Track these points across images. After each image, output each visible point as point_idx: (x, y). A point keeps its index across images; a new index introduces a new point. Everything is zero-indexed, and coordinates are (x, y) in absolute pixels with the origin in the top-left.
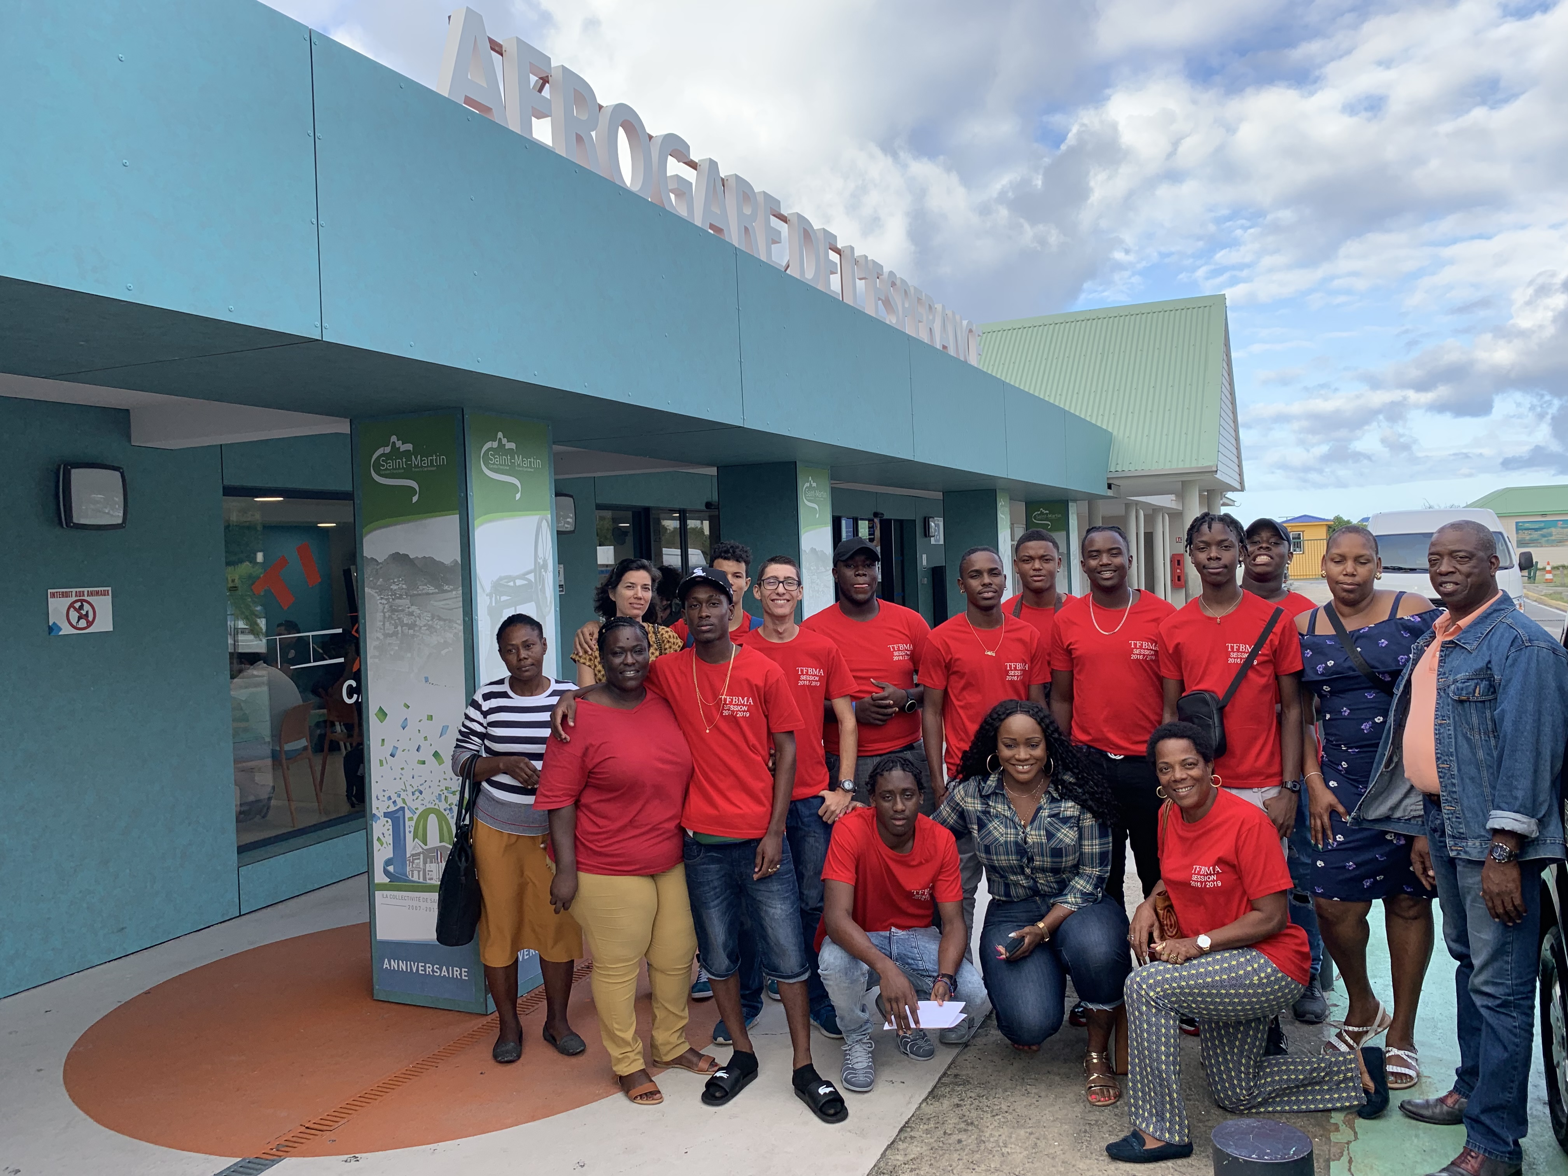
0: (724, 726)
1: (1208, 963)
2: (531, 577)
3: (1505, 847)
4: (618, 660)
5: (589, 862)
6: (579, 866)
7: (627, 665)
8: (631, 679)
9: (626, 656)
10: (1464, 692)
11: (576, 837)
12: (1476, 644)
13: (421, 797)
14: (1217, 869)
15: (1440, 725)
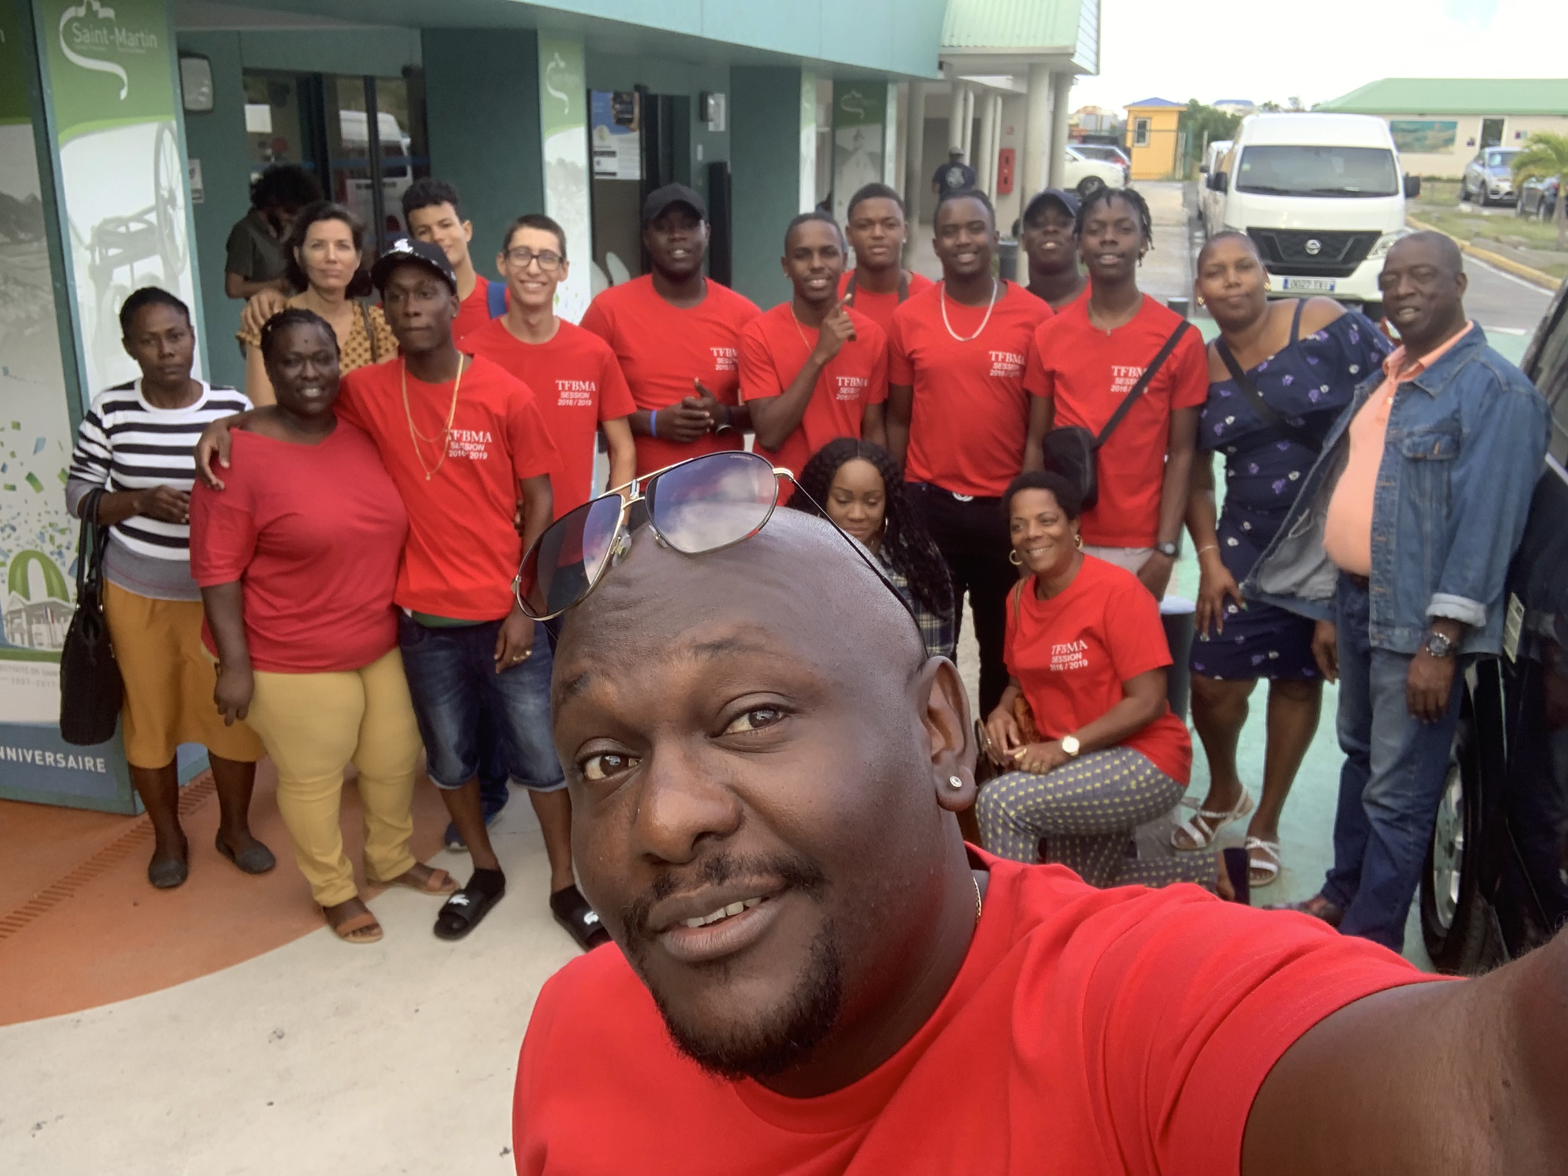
0: (452, 473)
1: (1077, 771)
2: (152, 217)
3: (1444, 638)
4: (292, 372)
5: (266, 658)
6: (253, 664)
7: (306, 379)
8: (313, 400)
9: (305, 367)
10: (1421, 449)
11: (245, 624)
12: (1440, 387)
13: (14, 535)
14: (1083, 644)
15: (1384, 488)
